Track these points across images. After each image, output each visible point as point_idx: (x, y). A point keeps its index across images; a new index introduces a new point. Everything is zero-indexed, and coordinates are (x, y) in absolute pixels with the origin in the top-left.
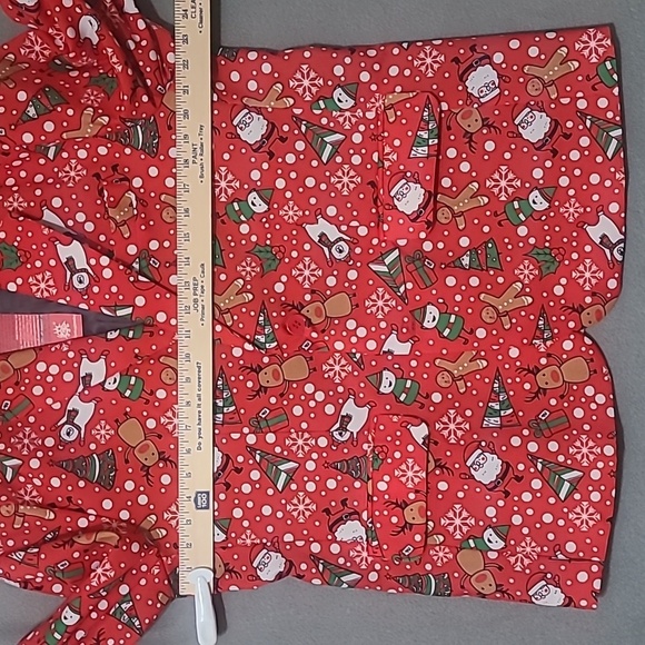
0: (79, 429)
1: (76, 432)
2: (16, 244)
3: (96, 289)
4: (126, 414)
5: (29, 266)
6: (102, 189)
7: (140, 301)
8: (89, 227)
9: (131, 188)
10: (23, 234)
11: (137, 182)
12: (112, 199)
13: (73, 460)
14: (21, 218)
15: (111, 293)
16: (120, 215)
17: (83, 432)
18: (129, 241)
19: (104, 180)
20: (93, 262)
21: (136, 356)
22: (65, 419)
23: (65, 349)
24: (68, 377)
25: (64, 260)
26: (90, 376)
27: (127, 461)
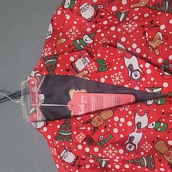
0: (135, 145)
1: (133, 147)
2: (105, 59)
3: (143, 79)
4: (158, 138)
5: (111, 70)
6: (145, 32)
7: (166, 85)
8: (138, 51)
9: (159, 30)
10: (109, 54)
11: (163, 27)
12: (150, 37)
13: (134, 160)
14: (108, 47)
15: (151, 81)
16: (155, 44)
17: (137, 147)
18: (158, 56)
19: (146, 27)
20: (142, 66)
21: (163, 113)
22: (128, 141)
23: (127, 110)
24: (130, 124)
25: (127, 66)
26: (141, 123)
27: (160, 161)
